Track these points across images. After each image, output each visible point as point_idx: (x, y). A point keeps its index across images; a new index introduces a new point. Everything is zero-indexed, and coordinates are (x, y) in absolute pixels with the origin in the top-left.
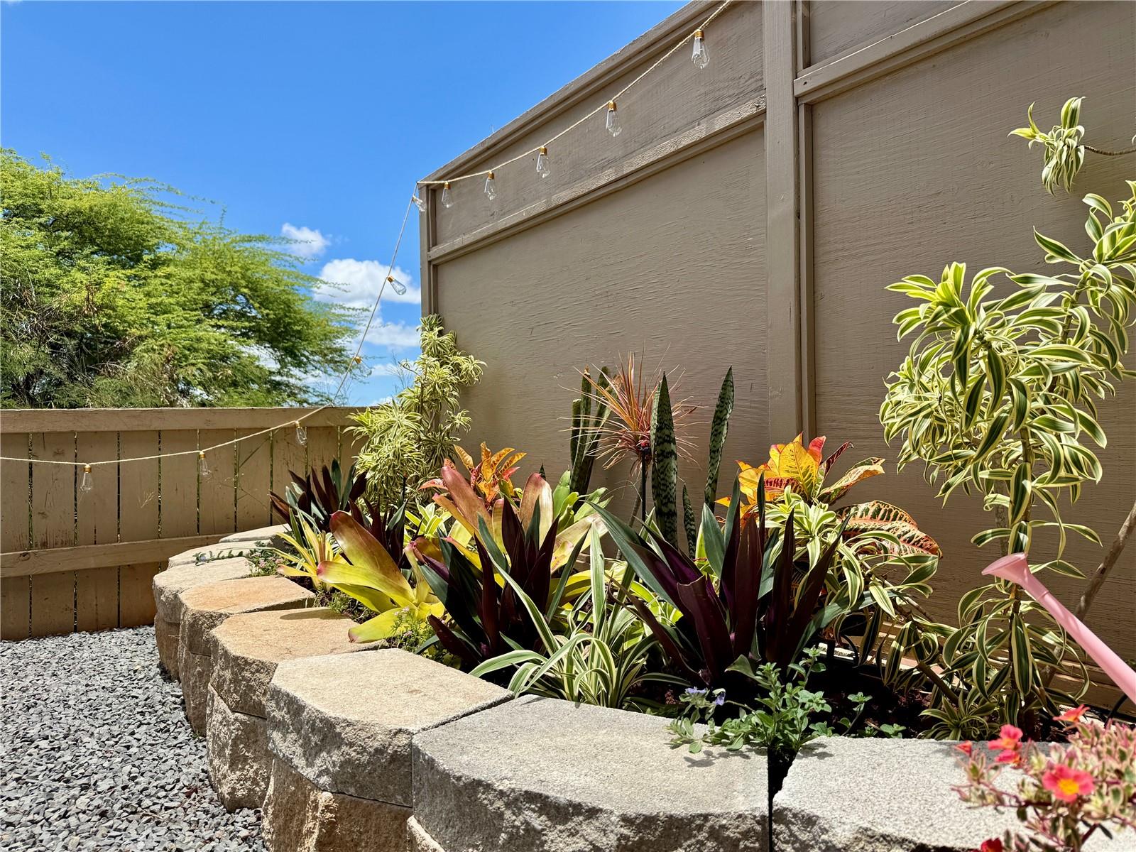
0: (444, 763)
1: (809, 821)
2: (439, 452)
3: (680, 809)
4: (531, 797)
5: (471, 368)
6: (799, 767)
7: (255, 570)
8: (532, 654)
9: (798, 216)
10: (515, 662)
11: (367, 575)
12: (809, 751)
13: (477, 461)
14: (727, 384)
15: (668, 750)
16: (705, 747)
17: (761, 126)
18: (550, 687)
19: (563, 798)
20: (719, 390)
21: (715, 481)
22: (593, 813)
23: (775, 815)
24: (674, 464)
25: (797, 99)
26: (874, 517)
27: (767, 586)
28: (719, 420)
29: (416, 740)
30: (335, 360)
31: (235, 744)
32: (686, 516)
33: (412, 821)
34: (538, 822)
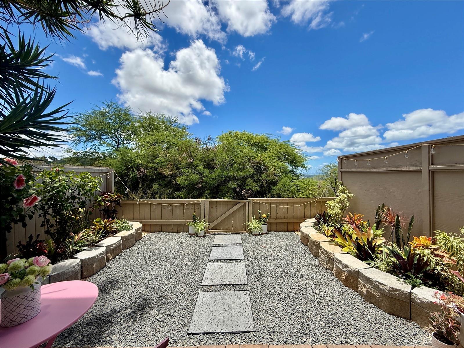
0: (364, 274)
1: (416, 295)
2: (344, 210)
3: (397, 288)
4: (377, 281)
5: (351, 196)
6: (416, 288)
7: (317, 232)
8: (373, 262)
9: (430, 191)
10: (370, 262)
11: (341, 240)
12: (419, 287)
13: (354, 216)
14: (413, 217)
15: (396, 281)
16: (402, 282)
17: (421, 171)
18: (377, 268)
19: (381, 283)
20: (411, 218)
21: (410, 235)
22: (385, 285)
23: (411, 292)
24: (400, 230)
25: (429, 170)
26: (443, 252)
27: (416, 262)
28: (411, 224)
29: (360, 270)
30: (304, 167)
31: (327, 261)
32: (403, 239)
33: (359, 279)
34: (378, 284)
